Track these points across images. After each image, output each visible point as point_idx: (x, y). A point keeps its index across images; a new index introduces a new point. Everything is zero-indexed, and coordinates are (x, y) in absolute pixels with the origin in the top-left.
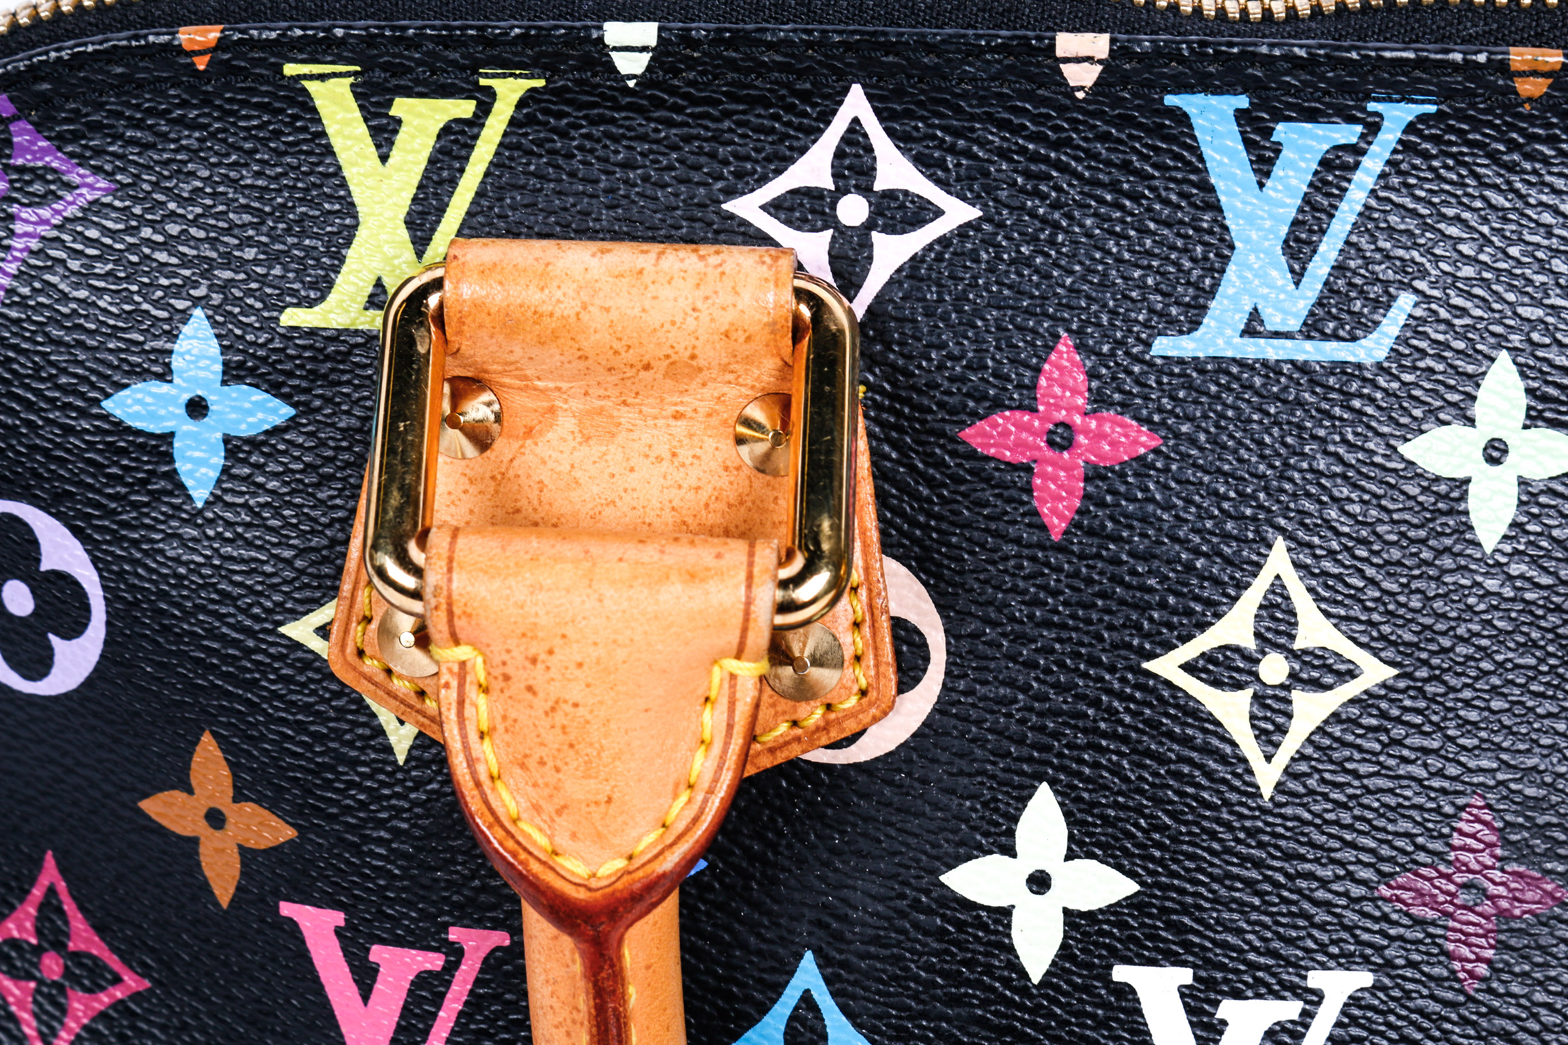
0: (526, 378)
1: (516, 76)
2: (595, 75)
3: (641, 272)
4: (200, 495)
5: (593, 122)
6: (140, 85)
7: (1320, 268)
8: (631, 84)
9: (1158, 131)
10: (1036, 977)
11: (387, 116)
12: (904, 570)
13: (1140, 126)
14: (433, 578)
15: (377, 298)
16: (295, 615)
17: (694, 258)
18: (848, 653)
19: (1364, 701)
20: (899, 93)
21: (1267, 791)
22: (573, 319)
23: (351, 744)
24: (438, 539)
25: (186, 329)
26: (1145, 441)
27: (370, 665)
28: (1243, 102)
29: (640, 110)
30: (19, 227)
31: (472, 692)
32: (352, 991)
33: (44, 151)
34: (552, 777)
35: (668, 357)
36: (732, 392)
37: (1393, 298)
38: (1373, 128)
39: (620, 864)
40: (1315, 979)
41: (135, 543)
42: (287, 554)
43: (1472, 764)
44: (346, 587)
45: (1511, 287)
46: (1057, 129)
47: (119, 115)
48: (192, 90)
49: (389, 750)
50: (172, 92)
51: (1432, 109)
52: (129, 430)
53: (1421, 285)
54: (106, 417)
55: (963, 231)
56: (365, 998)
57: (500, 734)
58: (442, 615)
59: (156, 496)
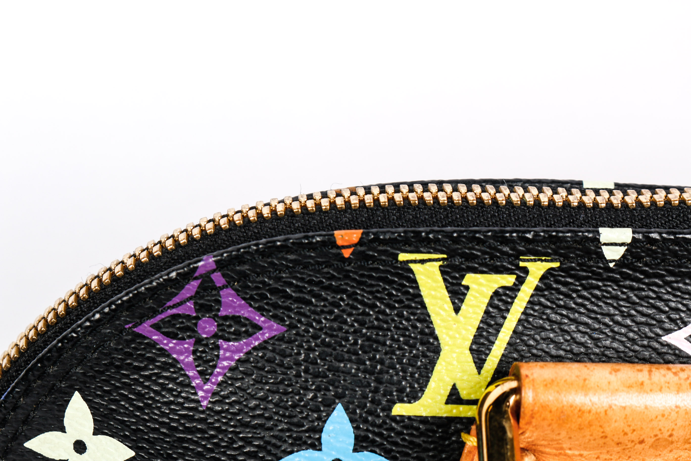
0: (562, 448)
1: (542, 261)
2: (589, 260)
3: (642, 384)
5: (585, 288)
6: (306, 266)
8: (612, 265)
11: (460, 285)
15: (454, 397)
17: (670, 375)
22: (603, 414)
29: (615, 281)
30: (222, 354)
33: (241, 307)
35: (656, 436)
47: (290, 285)
48: (339, 269)
50: (326, 270)
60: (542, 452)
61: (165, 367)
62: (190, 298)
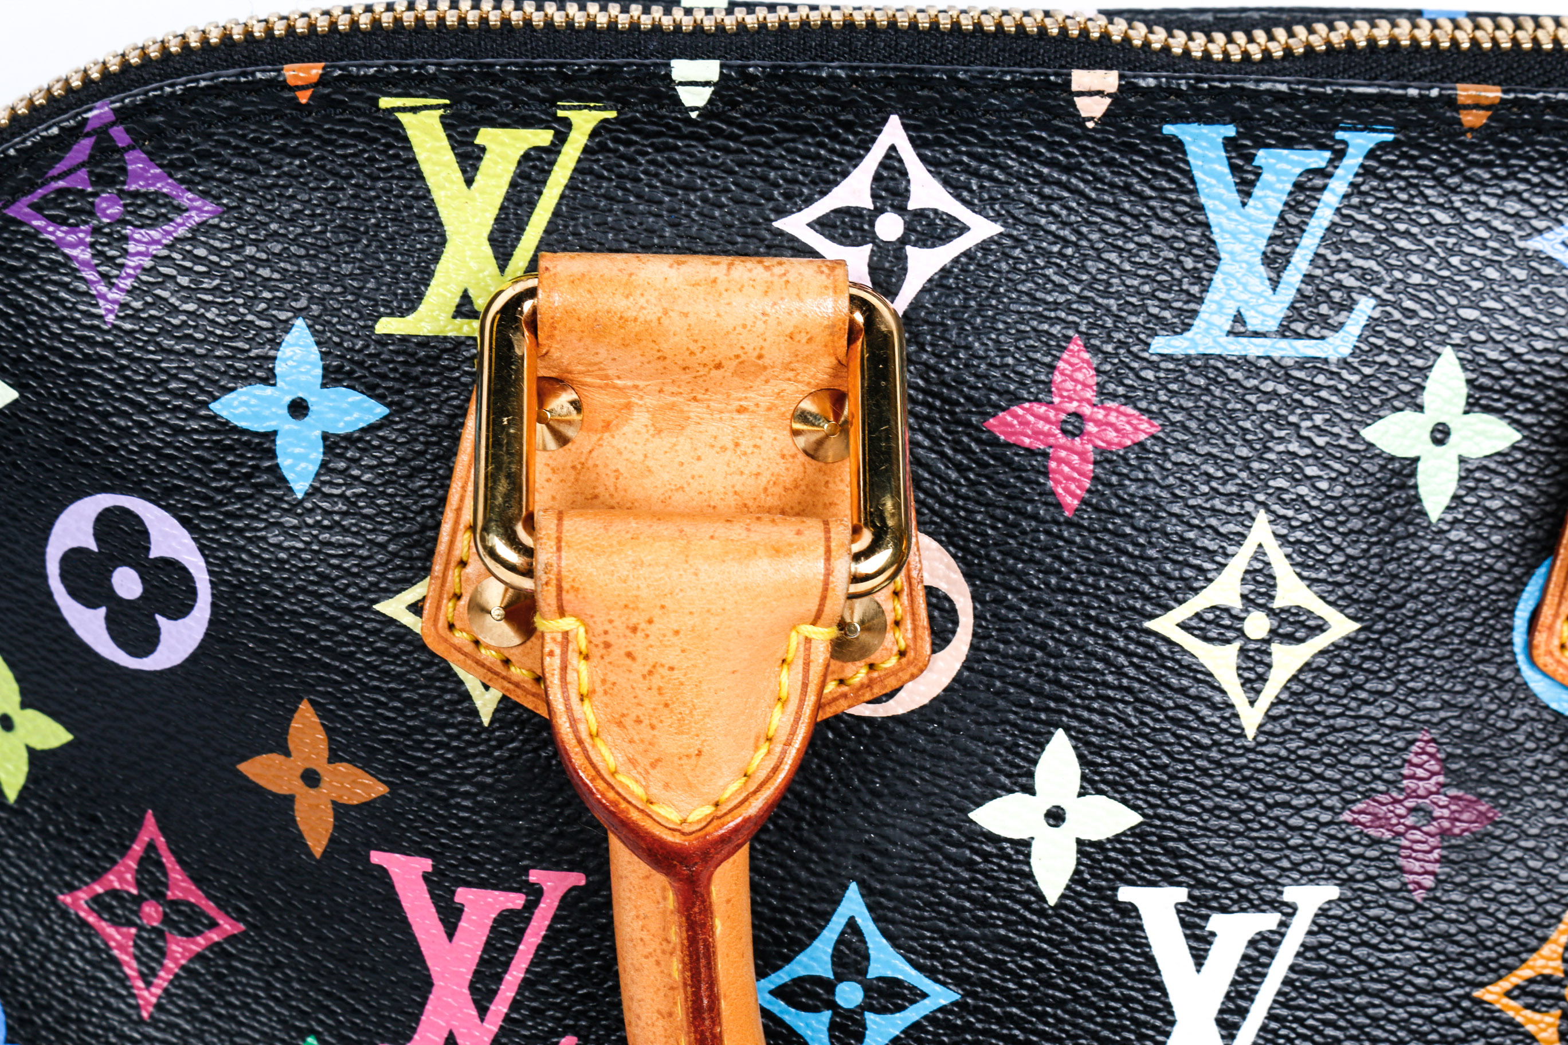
0: (607, 377)
1: (590, 108)
2: (661, 107)
3: (714, 281)
4: (300, 487)
5: (658, 150)
6: (246, 117)
7: (1293, 277)
8: (694, 115)
9: (1156, 157)
10: (1052, 899)
11: (472, 144)
12: (935, 544)
13: (1141, 153)
14: (544, 556)
15: (465, 309)
16: (390, 593)
17: (760, 269)
18: (890, 618)
19: (1329, 652)
20: (931, 124)
21: (1251, 732)
22: (655, 324)
23: (440, 709)
24: (545, 522)
25: (288, 338)
27: (460, 637)
28: (1231, 131)
29: (701, 139)
30: (132, 247)
31: (574, 659)
32: (438, 929)
33: (156, 178)
34: (647, 733)
35: (737, 356)
36: (790, 388)
37: (1355, 302)
38: (1340, 154)
39: (708, 810)
41: (240, 531)
42: (381, 539)
43: (1420, 704)
44: (437, 568)
45: (1453, 293)
46: (1068, 155)
47: (226, 145)
48: (294, 121)
49: (475, 713)
50: (275, 124)
51: (1389, 137)
52: (235, 429)
53: (1377, 290)
54: (214, 418)
55: (984, 246)
56: (450, 935)
57: (599, 697)
58: (552, 590)
59: (259, 488)
60: (584, 384)
61: (54, 267)
62: (83, 165)
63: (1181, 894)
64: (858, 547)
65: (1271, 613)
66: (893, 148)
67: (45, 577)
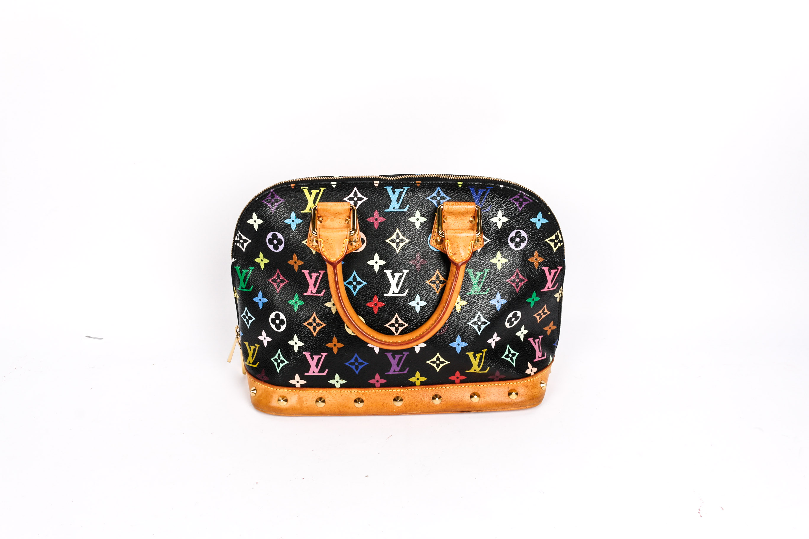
0: (325, 215)
1: (323, 188)
2: (330, 187)
3: (336, 205)
4: (294, 230)
5: (331, 192)
6: (287, 190)
7: (400, 202)
8: (334, 188)
9: (384, 190)
10: (377, 272)
12: (362, 233)
13: (382, 190)
14: (318, 232)
15: (310, 209)
16: (303, 241)
17: (341, 203)
18: (357, 241)
19: (407, 244)
20: (359, 188)
21: (398, 253)
22: (330, 210)
23: (309, 253)
24: (318, 229)
25: (292, 214)
26: (384, 219)
27: (311, 245)
28: (392, 187)
29: (335, 191)
30: (275, 205)
31: (321, 243)
32: (310, 279)
33: (278, 197)
34: (329, 251)
35: (339, 213)
36: (345, 216)
37: (407, 205)
38: (404, 189)
39: (336, 259)
40: (403, 271)
41: (287, 235)
42: (302, 235)
43: (417, 250)
44: (308, 237)
45: (418, 204)
46: (375, 190)
47: (285, 193)
48: (292, 191)
49: (313, 253)
50: (290, 191)
51: (409, 187)
52: (287, 224)
53: (410, 204)
54: (284, 223)
55: (366, 200)
56: (311, 279)
57: (324, 247)
58: (319, 235)
59: (289, 230)
60: (323, 217)
61: (267, 207)
62: (270, 196)
63: (391, 271)
64: (350, 231)
65: (399, 239)
66: (355, 191)
67: (266, 242)
